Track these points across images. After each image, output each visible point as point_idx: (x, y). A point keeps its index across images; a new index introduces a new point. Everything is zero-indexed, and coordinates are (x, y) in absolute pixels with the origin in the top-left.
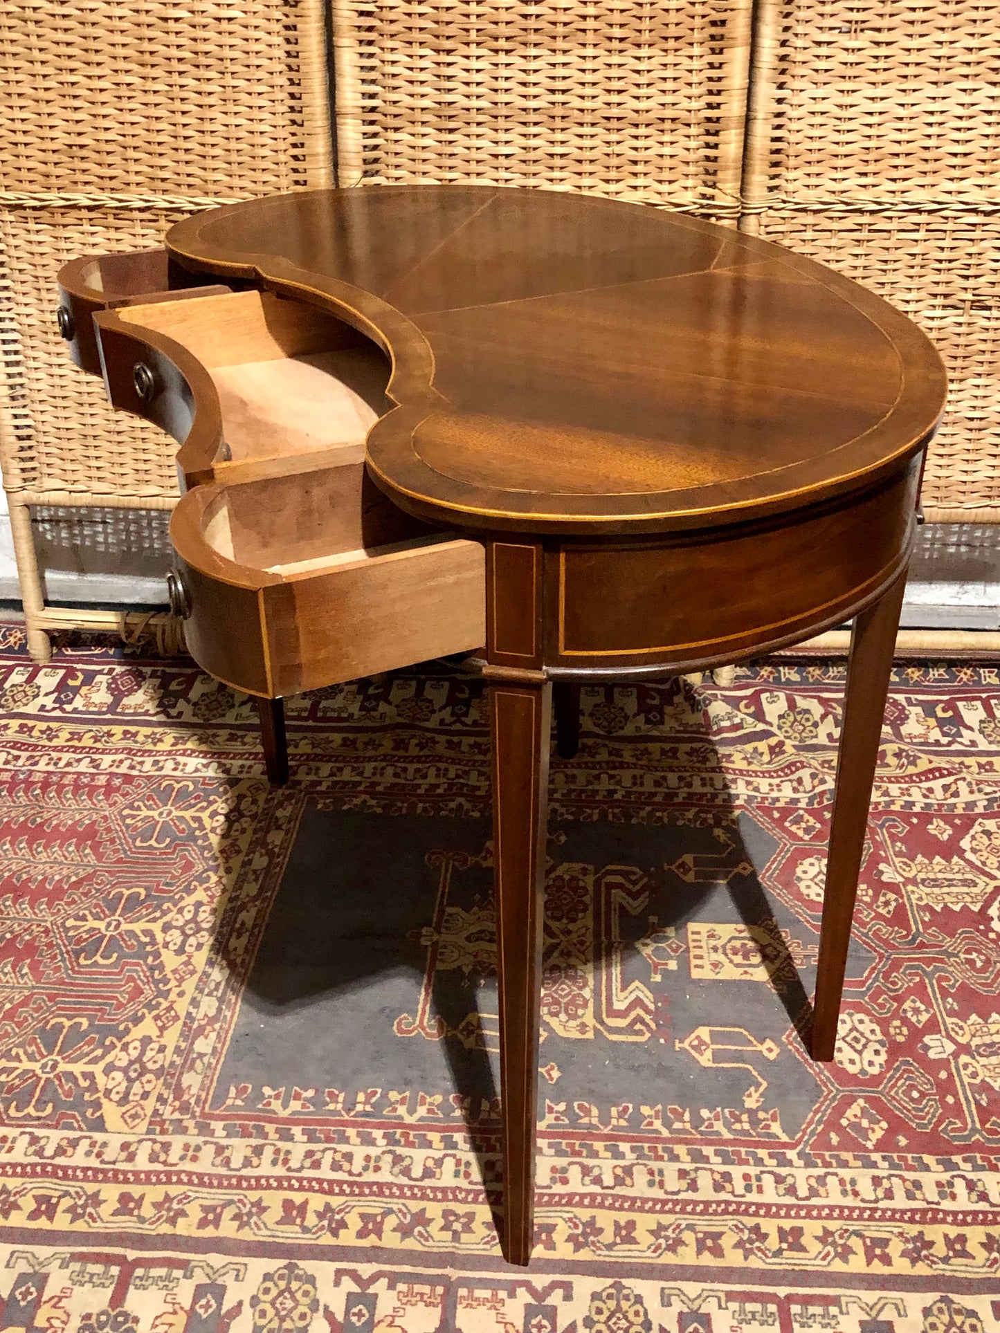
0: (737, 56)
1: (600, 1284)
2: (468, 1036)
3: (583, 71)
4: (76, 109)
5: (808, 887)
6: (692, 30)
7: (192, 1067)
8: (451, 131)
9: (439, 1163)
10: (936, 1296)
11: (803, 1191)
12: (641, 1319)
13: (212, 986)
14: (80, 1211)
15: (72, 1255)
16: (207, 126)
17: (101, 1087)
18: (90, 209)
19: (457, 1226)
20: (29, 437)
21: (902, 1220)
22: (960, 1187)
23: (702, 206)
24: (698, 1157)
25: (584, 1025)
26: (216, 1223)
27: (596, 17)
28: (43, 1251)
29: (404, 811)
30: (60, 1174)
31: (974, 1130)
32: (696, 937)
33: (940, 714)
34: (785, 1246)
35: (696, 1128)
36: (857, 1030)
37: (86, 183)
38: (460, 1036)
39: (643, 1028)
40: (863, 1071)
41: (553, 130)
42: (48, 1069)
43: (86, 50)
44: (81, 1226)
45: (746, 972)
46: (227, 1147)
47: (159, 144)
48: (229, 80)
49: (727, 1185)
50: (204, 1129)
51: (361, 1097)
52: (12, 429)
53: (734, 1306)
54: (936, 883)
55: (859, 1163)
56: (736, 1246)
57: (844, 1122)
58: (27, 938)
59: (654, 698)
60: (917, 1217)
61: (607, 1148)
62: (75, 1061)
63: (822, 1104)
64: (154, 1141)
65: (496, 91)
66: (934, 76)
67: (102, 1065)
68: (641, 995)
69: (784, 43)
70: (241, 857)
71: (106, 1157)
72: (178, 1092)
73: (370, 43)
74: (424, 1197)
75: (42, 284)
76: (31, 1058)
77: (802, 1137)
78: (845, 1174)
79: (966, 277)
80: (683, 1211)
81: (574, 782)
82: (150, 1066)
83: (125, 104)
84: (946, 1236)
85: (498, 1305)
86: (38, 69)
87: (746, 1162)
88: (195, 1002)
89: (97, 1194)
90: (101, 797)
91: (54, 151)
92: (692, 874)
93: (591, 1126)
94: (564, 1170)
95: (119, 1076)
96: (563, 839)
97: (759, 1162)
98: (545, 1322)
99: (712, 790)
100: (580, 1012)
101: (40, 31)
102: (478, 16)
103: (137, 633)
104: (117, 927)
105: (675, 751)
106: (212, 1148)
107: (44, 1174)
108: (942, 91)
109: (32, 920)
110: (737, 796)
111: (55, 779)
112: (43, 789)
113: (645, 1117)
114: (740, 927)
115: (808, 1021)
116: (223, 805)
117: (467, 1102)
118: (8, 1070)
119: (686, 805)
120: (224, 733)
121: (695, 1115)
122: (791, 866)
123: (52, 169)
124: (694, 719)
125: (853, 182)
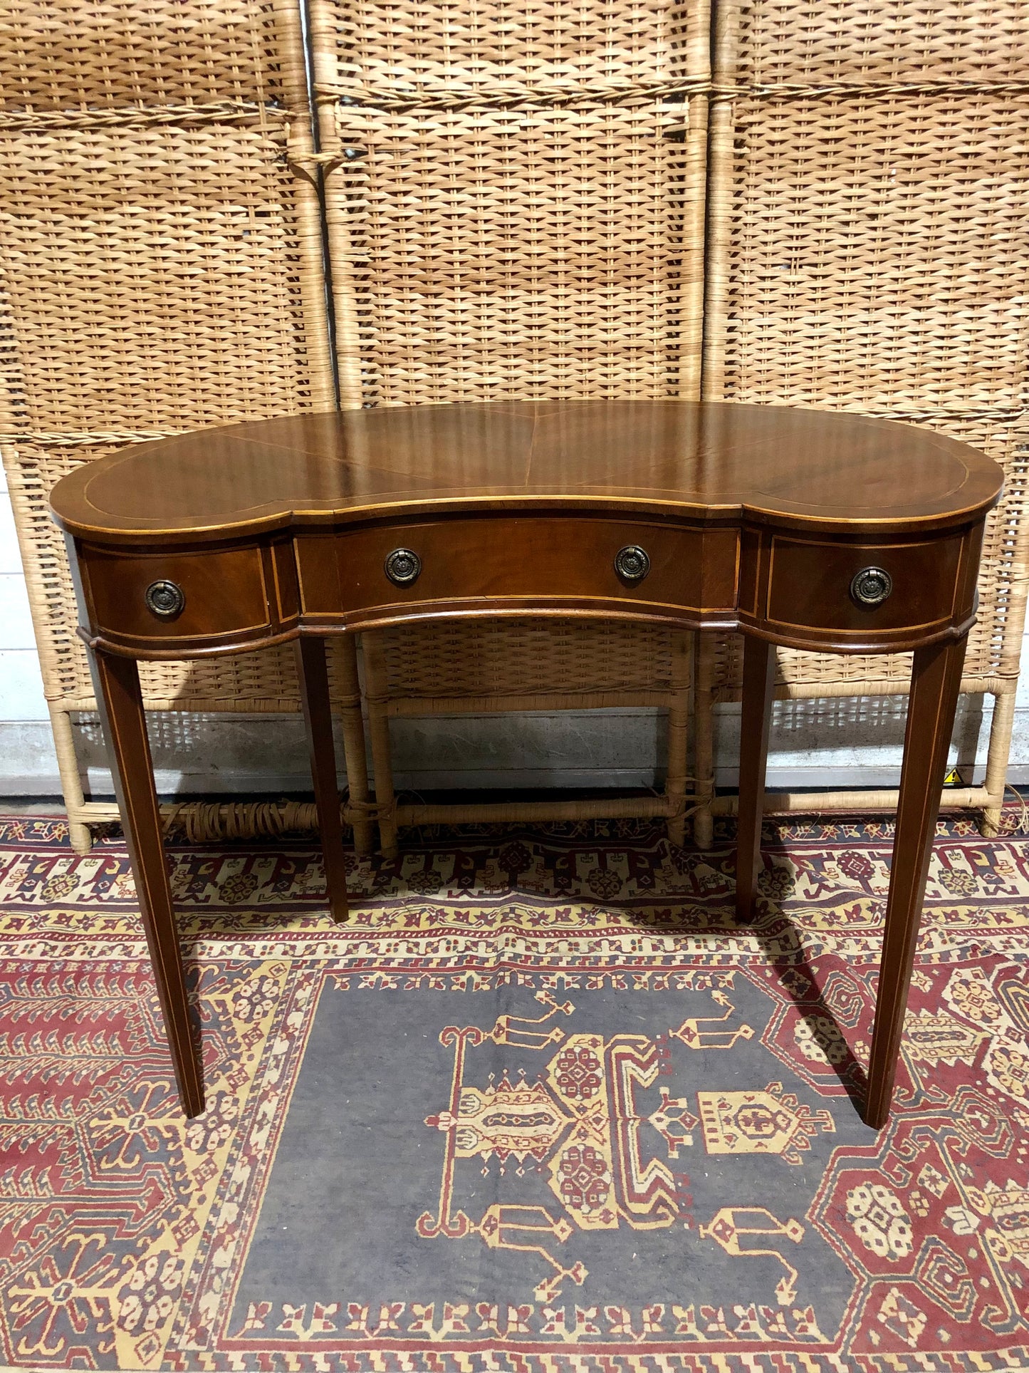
0: (693, 291)
2: (491, 1233)
3: (556, 308)
4: (104, 357)
5: (808, 1047)
6: (652, 269)
7: (210, 1287)
8: (440, 365)
13: (233, 1189)
16: (222, 368)
17: (115, 1316)
18: (117, 445)
20: (67, 650)
24: (737, 1367)
25: (607, 1212)
27: (566, 261)
29: (418, 985)
31: (1015, 1318)
32: (708, 1108)
35: (731, 1329)
36: (879, 1206)
37: (114, 422)
38: (484, 1233)
39: (666, 1211)
40: (891, 1254)
41: (531, 361)
42: (61, 1296)
43: (111, 306)
45: (760, 1144)
47: (179, 385)
48: (240, 327)
50: (221, 1363)
51: (385, 1313)
52: (51, 644)
54: (926, 1037)
57: (882, 1318)
58: (50, 1141)
59: (643, 862)
61: (642, 1362)
62: (88, 1284)
63: (856, 1297)
65: (479, 328)
66: (866, 304)
67: (118, 1287)
68: (661, 1175)
69: (732, 279)
70: (262, 1043)
72: (195, 1317)
73: (366, 290)
76: (45, 1284)
77: (841, 1337)
81: (577, 950)
82: (168, 1286)
83: (147, 352)
86: (69, 324)
88: (215, 1210)
90: (131, 986)
91: (84, 396)
92: (696, 1039)
93: (625, 1336)
95: (133, 1300)
96: (571, 1009)
97: (802, 1369)
99: (707, 953)
101: (69, 291)
102: (461, 263)
103: (169, 822)
104: (141, 1124)
105: (668, 913)
108: (874, 316)
109: (57, 1121)
110: (730, 957)
111: (88, 968)
112: (77, 979)
113: (678, 1321)
114: (750, 1094)
115: (828, 1196)
116: (247, 987)
117: (494, 1312)
118: (19, 1299)
119: (684, 967)
120: (248, 915)
121: (729, 1313)
122: (789, 1026)
123: (83, 412)
124: (682, 881)
125: (799, 397)
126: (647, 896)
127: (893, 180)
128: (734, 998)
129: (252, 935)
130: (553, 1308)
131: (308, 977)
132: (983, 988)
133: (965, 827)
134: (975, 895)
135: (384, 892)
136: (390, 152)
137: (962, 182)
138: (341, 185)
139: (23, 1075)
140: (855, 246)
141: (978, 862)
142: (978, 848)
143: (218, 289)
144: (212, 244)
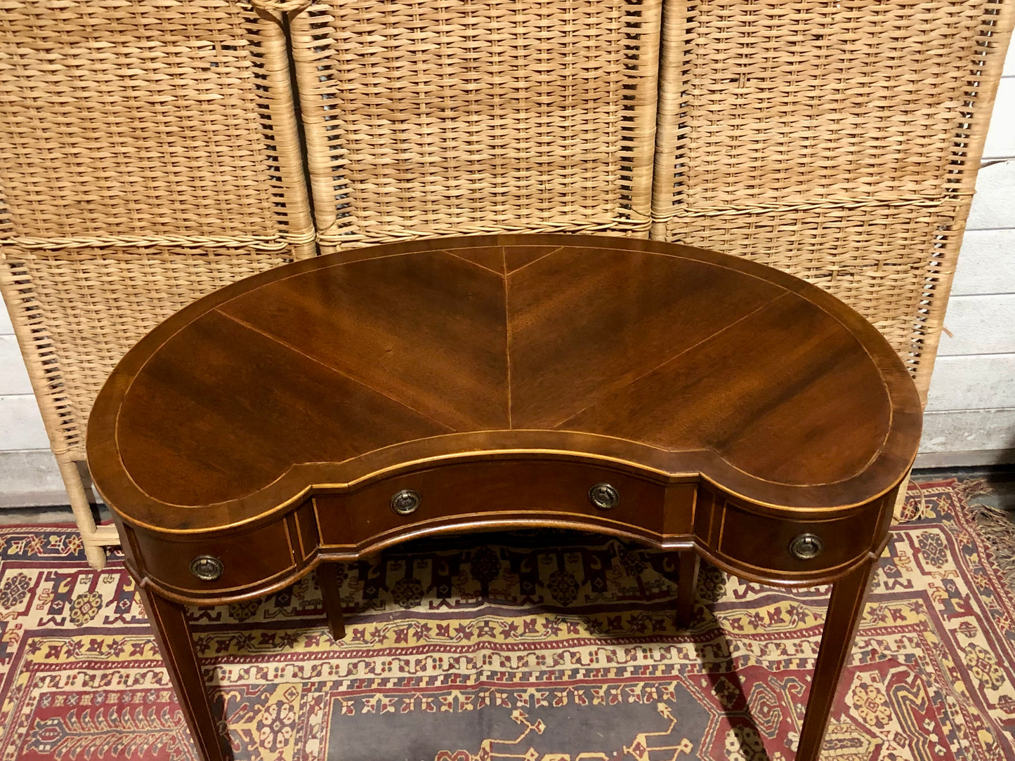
0: (646, 111)
3: (518, 129)
4: (80, 173)
5: (736, 760)
6: (608, 92)
8: (408, 181)
16: (198, 183)
18: (102, 248)
20: (67, 414)
23: (620, 223)
27: (527, 89)
29: (412, 708)
37: (96, 229)
41: (494, 175)
43: (85, 129)
47: (157, 197)
48: (213, 147)
52: (54, 410)
59: (596, 563)
65: (445, 149)
66: (808, 111)
69: (683, 93)
73: (334, 117)
75: (66, 303)
79: (835, 255)
81: (544, 663)
83: (123, 168)
86: (43, 144)
90: (167, 717)
91: (65, 206)
92: (645, 755)
96: (542, 727)
99: (653, 663)
101: (41, 115)
102: (426, 93)
105: (619, 619)
108: (814, 123)
110: (672, 667)
111: (127, 699)
112: (119, 711)
116: (267, 715)
119: (634, 679)
120: (257, 633)
122: (721, 738)
123: (65, 220)
124: (629, 582)
125: (742, 192)
126: (600, 602)
127: (838, 6)
128: (677, 710)
129: (264, 657)
131: (318, 701)
132: (878, 691)
135: (373, 606)
138: (307, 27)
140: (800, 62)
143: (189, 114)
144: (180, 75)
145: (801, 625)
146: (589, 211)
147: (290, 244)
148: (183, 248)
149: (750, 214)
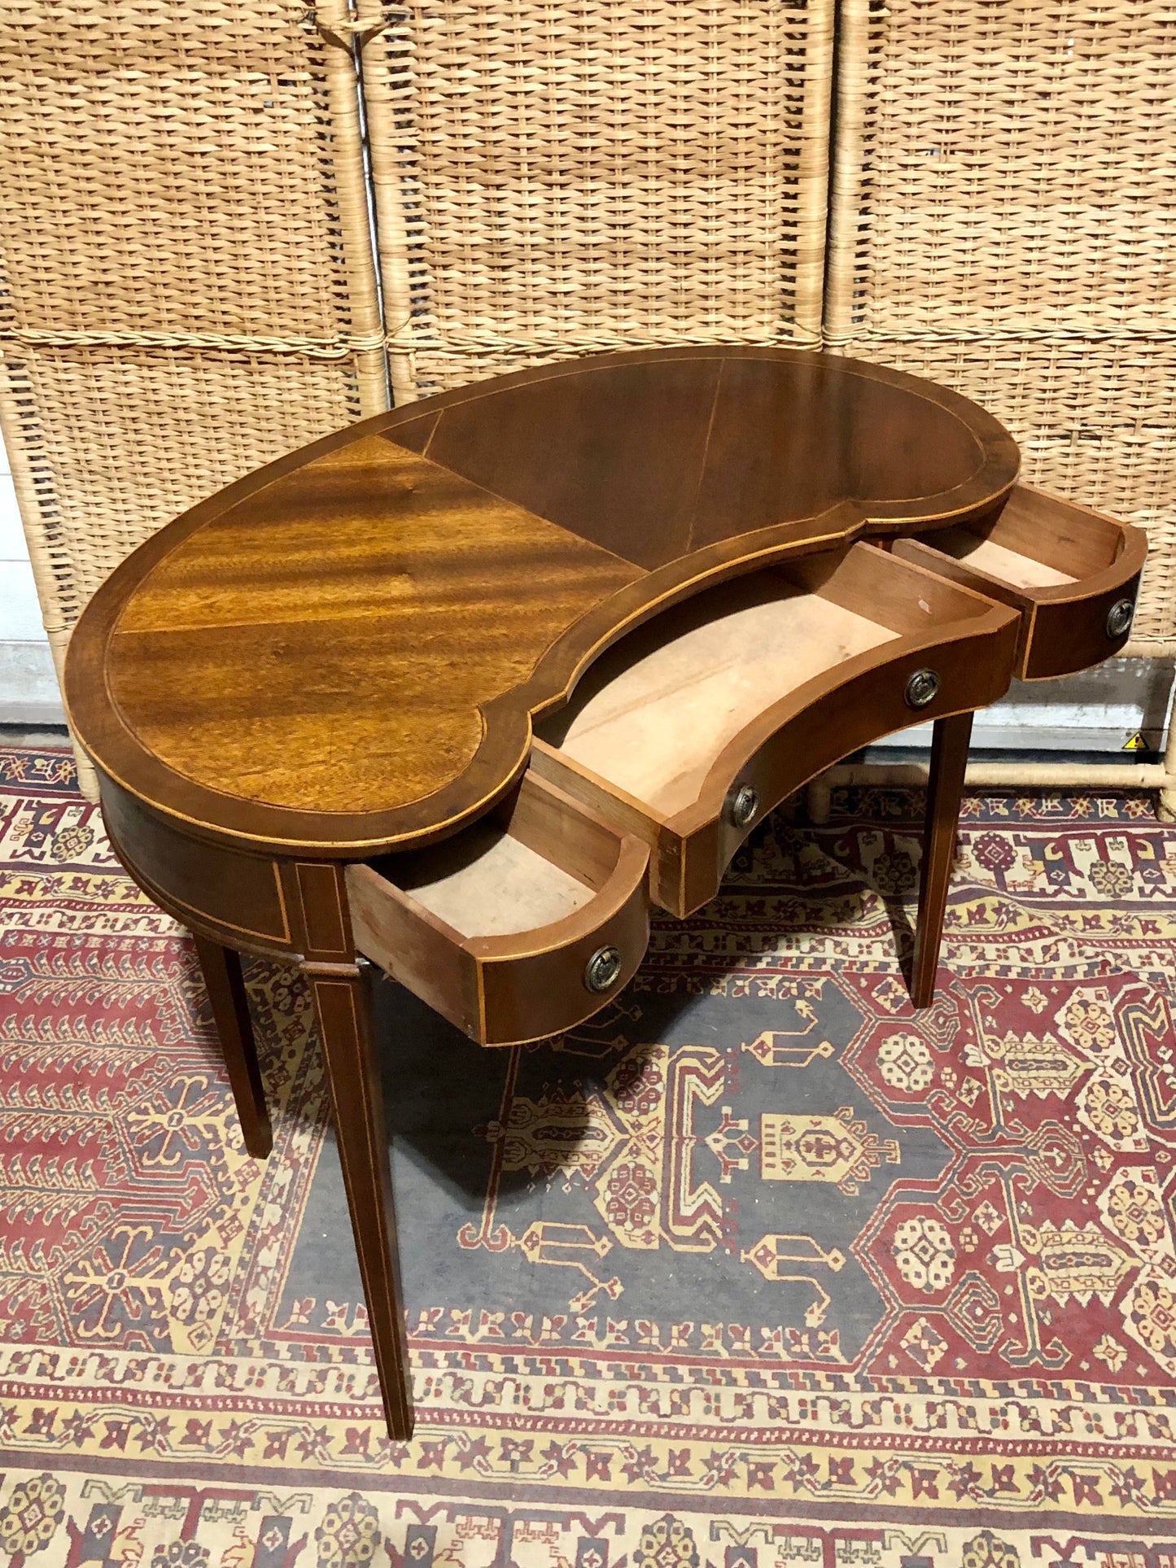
0: (813, 189)
1: (652, 1516)
2: (532, 1248)
3: (646, 204)
4: (100, 245)
5: (890, 1071)
6: (765, 158)
7: (256, 1283)
8: (504, 268)
9: (499, 1387)
10: (978, 1530)
11: (857, 1419)
12: (690, 1553)
13: (276, 1191)
14: (149, 1438)
15: (145, 1487)
17: (167, 1305)
18: (120, 347)
19: (515, 1456)
21: (952, 1451)
22: (1013, 1414)
23: (780, 342)
24: (755, 1381)
25: (649, 1234)
26: (282, 1451)
27: (658, 149)
28: (117, 1482)
30: (130, 1398)
31: (1034, 1352)
32: (770, 1131)
33: (1049, 856)
34: (834, 1478)
35: (755, 1348)
36: (927, 1240)
37: (115, 321)
38: (524, 1248)
39: (709, 1237)
40: (928, 1286)
41: (615, 265)
42: (115, 1284)
44: (150, 1454)
45: (818, 1172)
46: (292, 1371)
47: (191, 280)
48: (262, 215)
49: (783, 1412)
50: (269, 1350)
51: (424, 1316)
52: (50, 570)
53: (780, 1540)
54: (1024, 1065)
55: (915, 1388)
56: (786, 1478)
57: (904, 1344)
58: (90, 1134)
60: (968, 1447)
61: (665, 1371)
62: (141, 1275)
63: (884, 1323)
64: (220, 1364)
65: (551, 226)
66: (1033, 199)
67: (168, 1279)
68: (709, 1199)
69: (866, 167)
70: (304, 1039)
71: (173, 1381)
72: (244, 1311)
73: (413, 178)
74: (484, 1424)
75: (73, 422)
76: (98, 1272)
77: (860, 1360)
78: (900, 1399)
79: (1074, 407)
80: (737, 1440)
82: (216, 1281)
83: (151, 240)
84: (994, 1467)
85: (553, 1539)
86: (57, 205)
87: (802, 1387)
88: (258, 1211)
89: (166, 1419)
90: (160, 967)
91: (79, 289)
92: (770, 1055)
93: (650, 1347)
94: (622, 1395)
95: (184, 1292)
96: (639, 1014)
97: (816, 1386)
98: (597, 1557)
99: (799, 955)
100: (646, 1219)
101: (57, 166)
102: (529, 149)
105: (762, 904)
106: (276, 1371)
107: (115, 1399)
108: (1041, 215)
109: (94, 1114)
110: (824, 961)
111: (112, 945)
112: (101, 957)
113: (705, 1337)
114: (817, 1118)
115: (877, 1229)
116: (287, 976)
117: (529, 1322)
118: (75, 1286)
119: (770, 972)
121: (756, 1333)
122: (874, 1045)
123: (77, 307)
125: (946, 310)
126: (741, 883)
127: (1070, 52)
128: (820, 1010)
130: (586, 1316)
132: (1103, 1010)
133: (1138, 807)
134: (1126, 897)
136: (442, 16)
137: (1158, 55)
138: (382, 56)
139: (54, 1063)
140: (1021, 130)
141: (1142, 854)
142: (1146, 836)
143: (235, 169)
144: (227, 117)
145: (1011, 928)
146: (740, 323)
147: (352, 351)
148: (220, 351)
149: (956, 341)
